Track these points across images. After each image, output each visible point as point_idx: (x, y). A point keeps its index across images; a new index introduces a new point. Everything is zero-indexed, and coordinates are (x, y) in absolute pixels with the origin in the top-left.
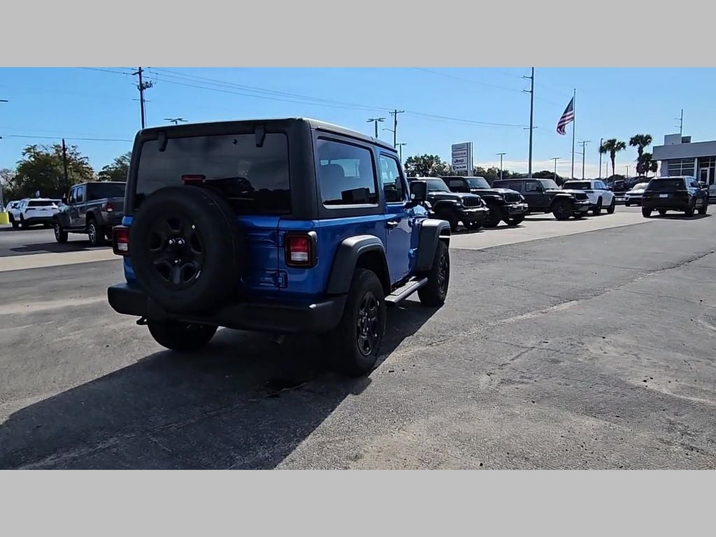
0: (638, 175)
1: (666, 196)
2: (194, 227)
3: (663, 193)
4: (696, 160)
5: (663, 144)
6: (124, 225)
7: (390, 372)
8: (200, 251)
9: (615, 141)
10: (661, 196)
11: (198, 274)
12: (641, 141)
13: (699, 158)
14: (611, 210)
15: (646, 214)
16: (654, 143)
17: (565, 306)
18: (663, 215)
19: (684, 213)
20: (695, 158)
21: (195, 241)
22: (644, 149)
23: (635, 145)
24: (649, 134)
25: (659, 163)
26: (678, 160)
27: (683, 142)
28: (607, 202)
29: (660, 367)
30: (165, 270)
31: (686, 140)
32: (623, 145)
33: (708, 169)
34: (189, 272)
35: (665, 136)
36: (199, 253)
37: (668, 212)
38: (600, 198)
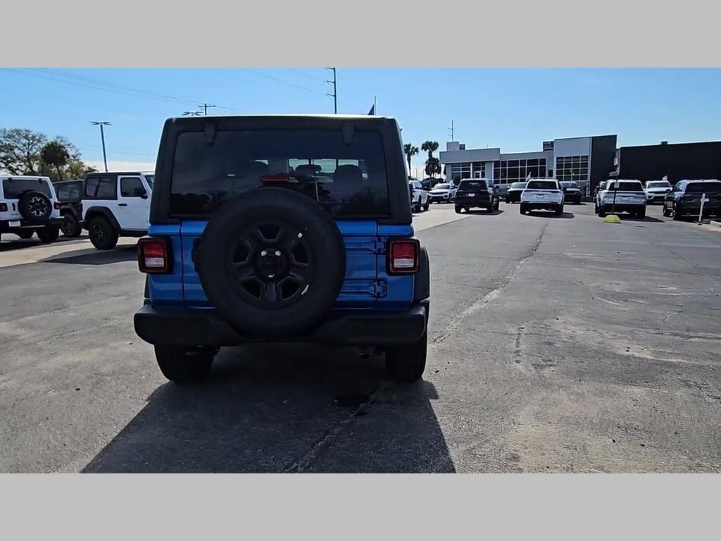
0: (429, 177)
1: (473, 195)
2: (300, 235)
3: (471, 193)
4: (471, 165)
5: (446, 150)
6: (150, 235)
7: (436, 372)
8: (306, 263)
9: (410, 145)
10: (470, 195)
11: (306, 289)
12: (430, 146)
13: (473, 163)
14: (426, 209)
15: (458, 211)
16: (440, 149)
17: (494, 294)
18: (468, 212)
19: (486, 209)
20: (470, 163)
21: (300, 252)
22: (433, 154)
23: (425, 150)
24: (437, 141)
25: (443, 166)
26: (459, 164)
27: (461, 149)
28: (424, 201)
29: (623, 338)
30: (253, 287)
31: (462, 147)
32: (417, 150)
33: (480, 172)
34: (290, 288)
35: (447, 143)
36: (307, 265)
37: (471, 209)
38: (420, 197)
